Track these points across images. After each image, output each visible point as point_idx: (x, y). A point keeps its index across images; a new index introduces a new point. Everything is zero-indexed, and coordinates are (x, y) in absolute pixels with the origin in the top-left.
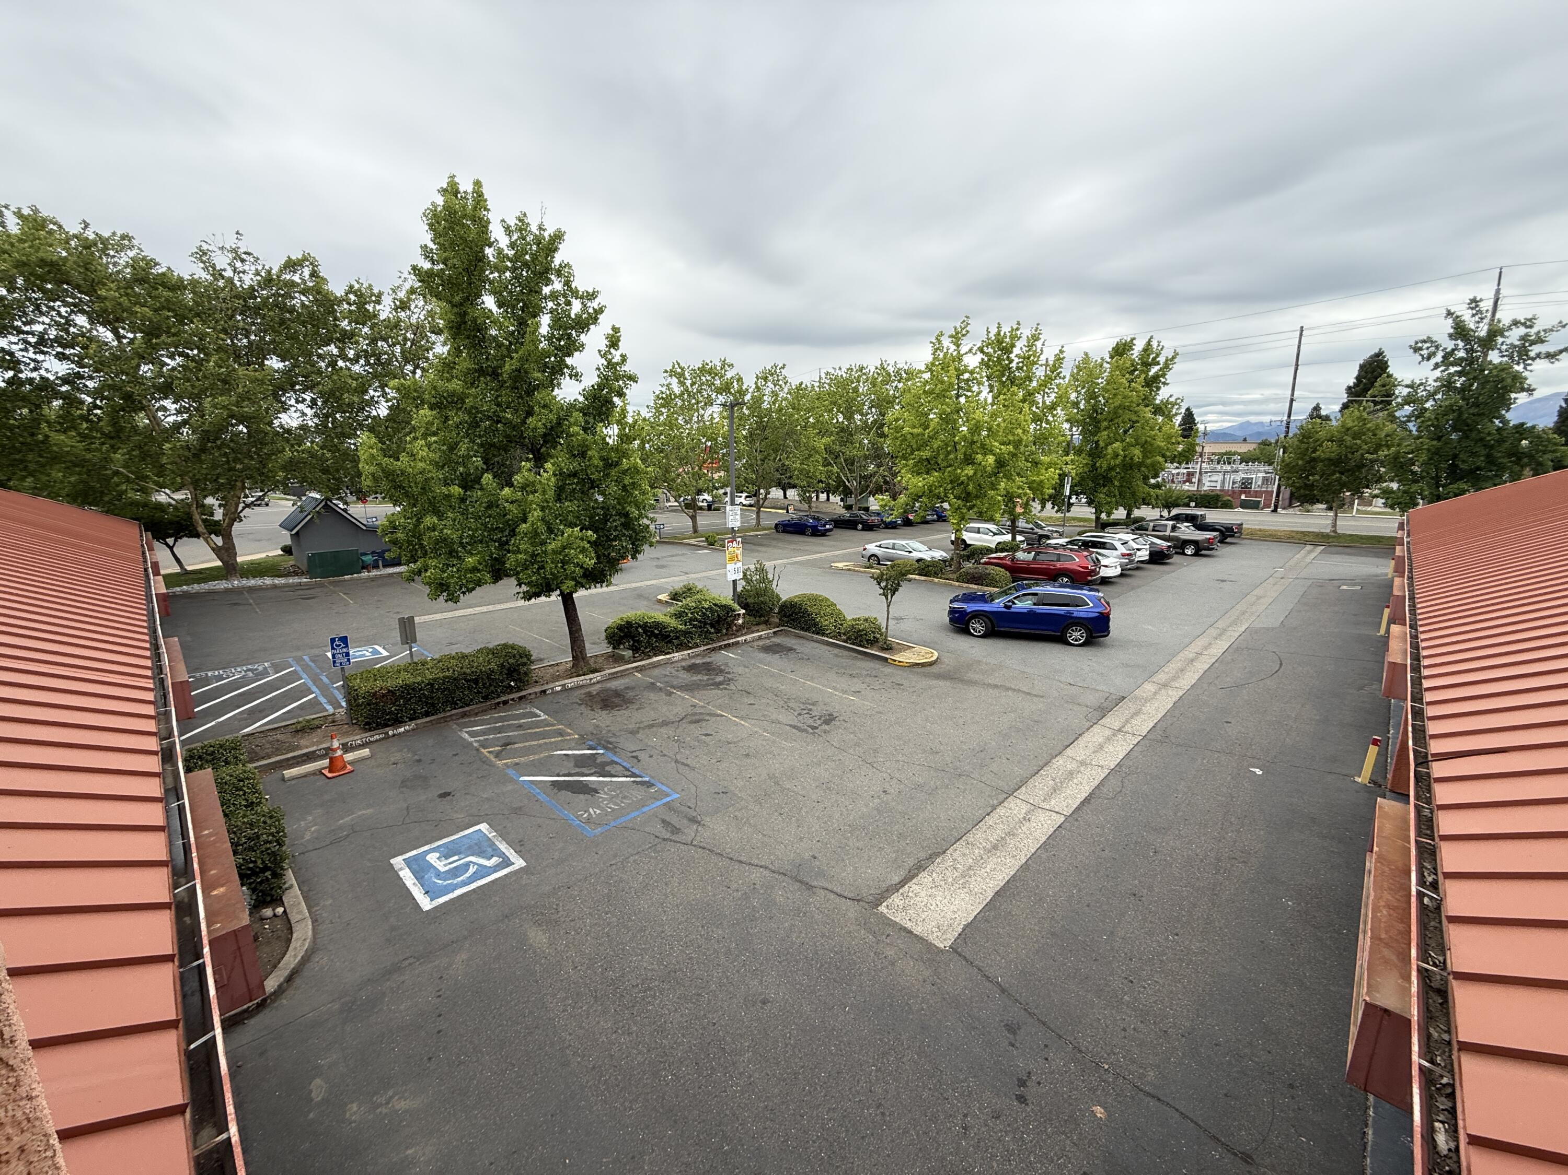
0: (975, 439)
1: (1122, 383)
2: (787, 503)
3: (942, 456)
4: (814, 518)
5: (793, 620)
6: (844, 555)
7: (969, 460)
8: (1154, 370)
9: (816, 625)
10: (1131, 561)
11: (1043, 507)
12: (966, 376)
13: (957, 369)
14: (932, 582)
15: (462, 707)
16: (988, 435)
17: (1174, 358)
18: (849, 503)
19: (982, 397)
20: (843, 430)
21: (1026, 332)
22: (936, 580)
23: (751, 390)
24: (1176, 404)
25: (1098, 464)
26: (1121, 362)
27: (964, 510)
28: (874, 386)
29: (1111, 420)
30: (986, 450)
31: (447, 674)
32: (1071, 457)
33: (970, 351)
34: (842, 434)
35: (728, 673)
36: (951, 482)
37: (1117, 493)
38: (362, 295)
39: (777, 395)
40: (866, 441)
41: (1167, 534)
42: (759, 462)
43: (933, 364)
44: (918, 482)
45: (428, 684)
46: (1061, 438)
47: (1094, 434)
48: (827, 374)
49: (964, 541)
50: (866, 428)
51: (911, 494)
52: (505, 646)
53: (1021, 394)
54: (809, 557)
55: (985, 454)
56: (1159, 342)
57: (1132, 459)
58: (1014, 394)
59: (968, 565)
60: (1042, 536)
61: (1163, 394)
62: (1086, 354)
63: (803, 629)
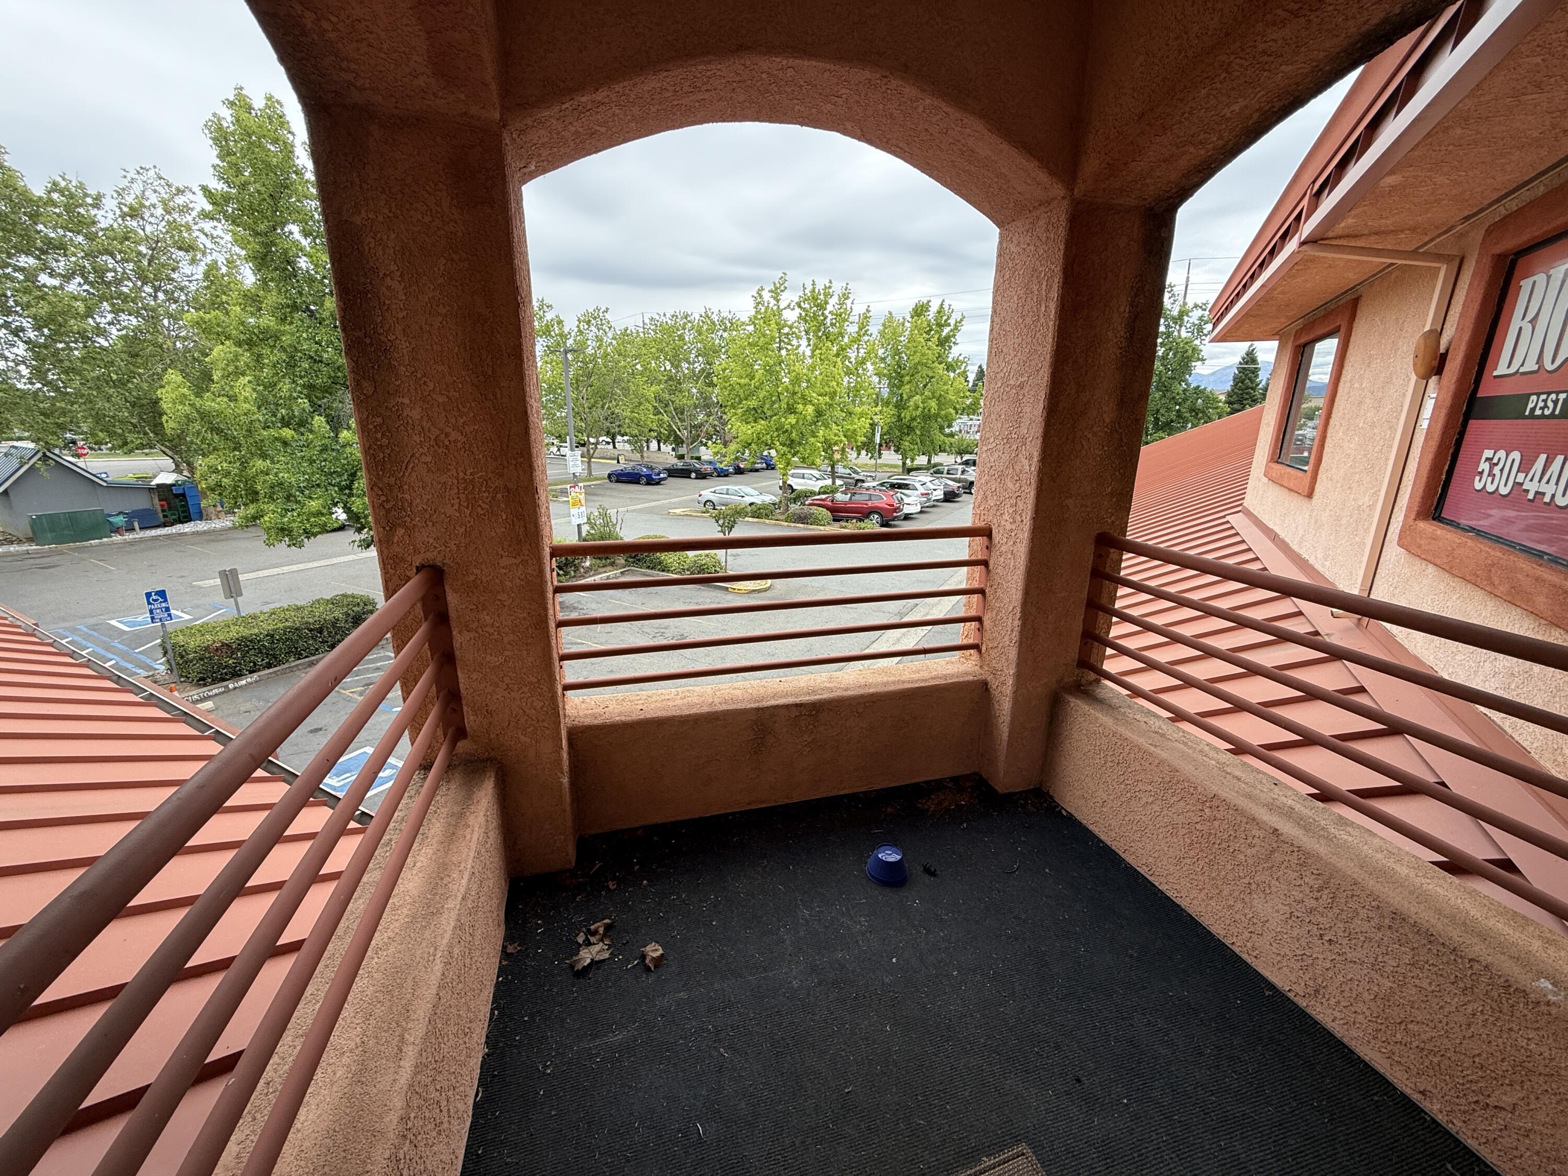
0: (797, 389)
1: (920, 342)
2: (617, 453)
3: (767, 406)
4: (647, 468)
5: (639, 560)
6: (680, 502)
7: (791, 410)
8: (946, 330)
9: (660, 563)
10: (929, 500)
11: (859, 454)
12: (786, 330)
13: (777, 324)
14: (764, 523)
15: (306, 657)
16: (807, 387)
17: (961, 320)
18: (680, 453)
19: (801, 350)
20: (671, 378)
21: (837, 288)
22: (767, 521)
23: (573, 334)
24: (964, 362)
25: (903, 415)
26: (919, 322)
27: (789, 456)
28: (700, 335)
29: (912, 375)
30: (805, 400)
31: (287, 624)
32: (879, 408)
33: (789, 306)
34: (671, 383)
35: (583, 609)
36: (777, 430)
37: (919, 441)
38: (72, 196)
39: (602, 340)
40: (694, 391)
41: (958, 476)
42: (587, 410)
43: (755, 317)
44: (746, 431)
45: (267, 635)
46: (870, 391)
47: (899, 388)
48: (652, 319)
49: (790, 486)
50: (695, 377)
51: (741, 441)
52: (345, 596)
53: (835, 349)
54: (647, 505)
55: (805, 404)
56: (950, 305)
57: (929, 410)
58: (828, 349)
59: (794, 508)
60: (858, 481)
61: (954, 352)
62: (890, 313)
63: (648, 567)
